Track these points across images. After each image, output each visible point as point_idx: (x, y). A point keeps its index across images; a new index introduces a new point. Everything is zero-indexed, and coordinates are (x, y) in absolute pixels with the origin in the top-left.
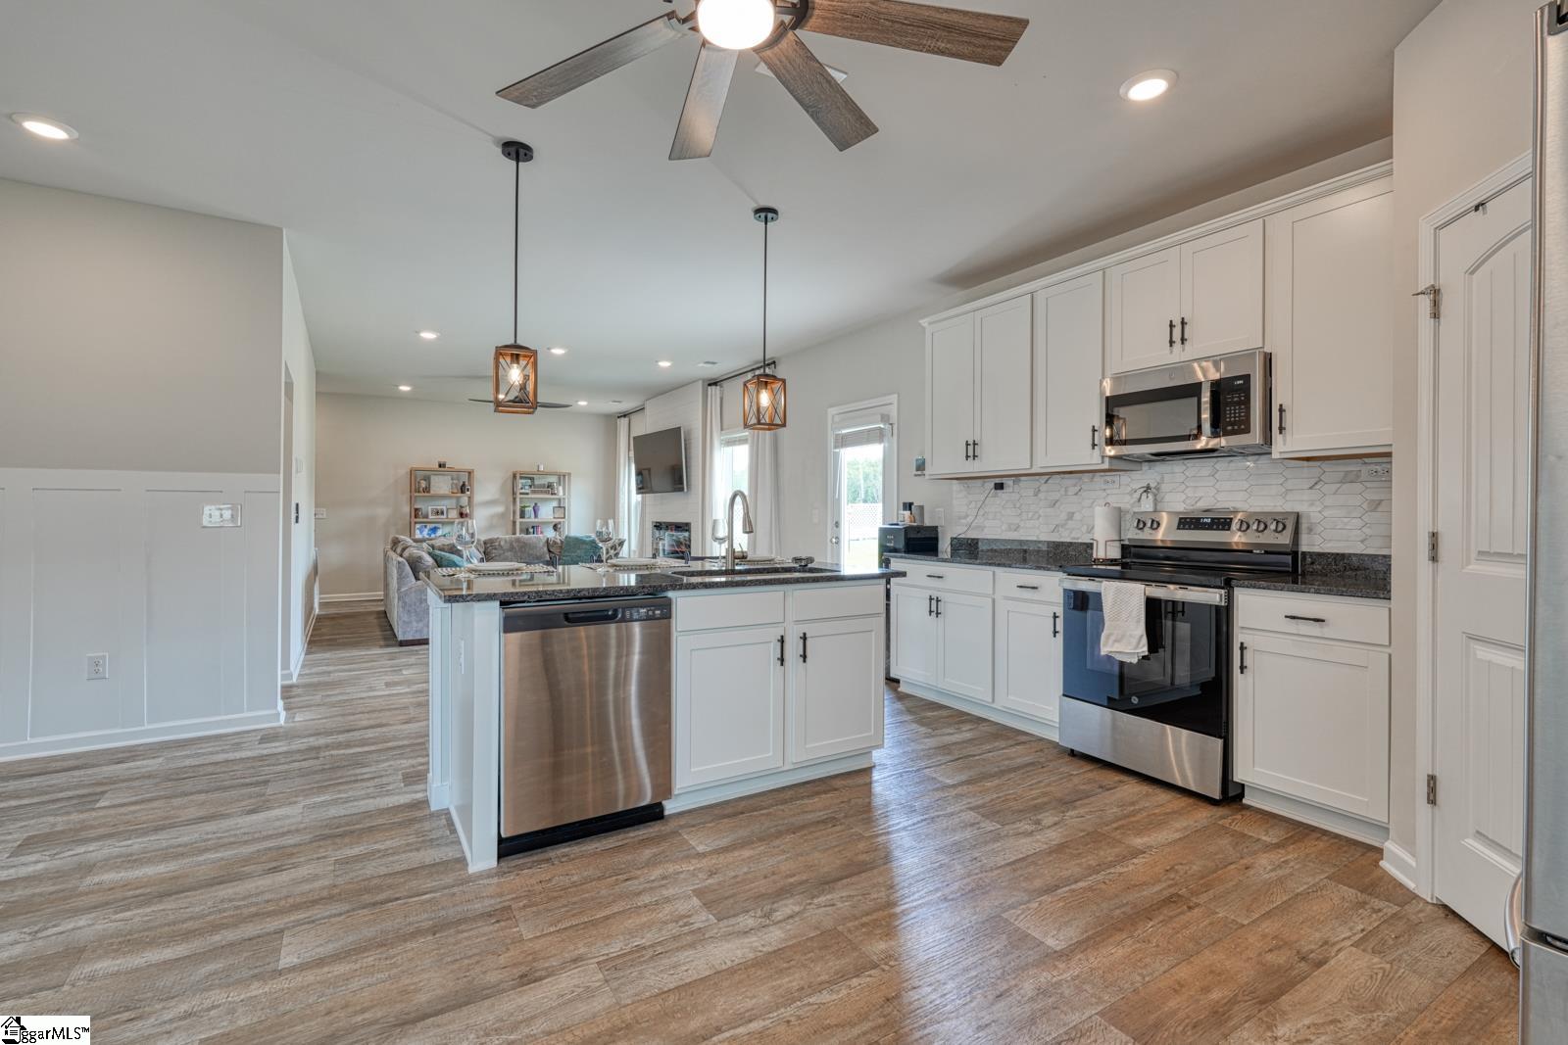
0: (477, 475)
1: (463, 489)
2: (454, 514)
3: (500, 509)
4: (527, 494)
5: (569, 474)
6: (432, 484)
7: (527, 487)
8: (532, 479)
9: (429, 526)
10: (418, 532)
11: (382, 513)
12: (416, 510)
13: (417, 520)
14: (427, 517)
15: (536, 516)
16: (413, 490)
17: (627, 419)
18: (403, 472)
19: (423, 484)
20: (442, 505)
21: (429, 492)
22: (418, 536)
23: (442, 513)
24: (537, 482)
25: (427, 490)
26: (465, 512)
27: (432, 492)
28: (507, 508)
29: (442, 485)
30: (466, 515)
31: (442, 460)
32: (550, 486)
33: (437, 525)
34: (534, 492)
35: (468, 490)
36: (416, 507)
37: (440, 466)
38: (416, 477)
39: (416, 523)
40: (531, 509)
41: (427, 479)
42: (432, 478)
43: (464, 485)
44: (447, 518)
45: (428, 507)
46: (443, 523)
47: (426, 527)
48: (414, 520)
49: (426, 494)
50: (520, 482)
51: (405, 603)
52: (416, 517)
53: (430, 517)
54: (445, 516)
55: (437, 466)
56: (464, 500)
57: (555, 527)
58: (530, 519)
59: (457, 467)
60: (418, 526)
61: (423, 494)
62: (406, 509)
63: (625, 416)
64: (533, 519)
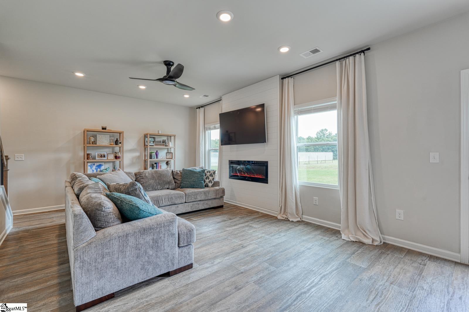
0: (125, 135)
1: (116, 143)
2: (111, 157)
3: (137, 154)
4: (153, 146)
5: (174, 136)
6: (98, 139)
7: (152, 142)
8: (154, 138)
9: (96, 164)
10: (89, 168)
11: (66, 156)
12: (88, 155)
13: (88, 161)
14: (94, 158)
15: (157, 158)
16: (86, 141)
17: (203, 109)
18: (80, 132)
19: (92, 139)
20: (104, 152)
21: (96, 144)
22: (90, 171)
23: (104, 156)
24: (156, 140)
25: (95, 142)
26: (118, 156)
27: (98, 144)
28: (141, 153)
29: (104, 140)
30: (119, 157)
31: (104, 126)
32: (164, 142)
33: (101, 163)
34: (156, 145)
35: (120, 143)
36: (87, 153)
37: (103, 129)
38: (87, 136)
39: (88, 162)
40: (155, 154)
41: (95, 137)
42: (98, 136)
43: (117, 140)
44: (107, 159)
45: (95, 153)
46: (105, 162)
47: (94, 164)
48: (86, 161)
49: (94, 145)
50: (149, 139)
51: (83, 262)
52: (87, 159)
53: (97, 158)
54: (106, 158)
55: (101, 129)
56: (117, 149)
57: (167, 163)
58: (155, 160)
59: (114, 129)
60: (89, 164)
61: (92, 145)
62: (81, 154)
63: (202, 107)
64: (156, 159)
